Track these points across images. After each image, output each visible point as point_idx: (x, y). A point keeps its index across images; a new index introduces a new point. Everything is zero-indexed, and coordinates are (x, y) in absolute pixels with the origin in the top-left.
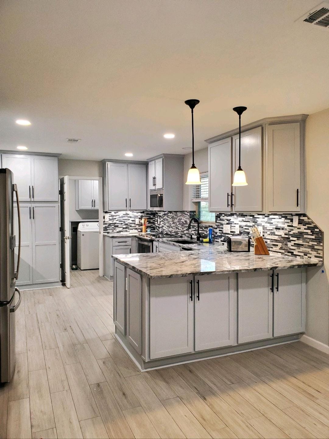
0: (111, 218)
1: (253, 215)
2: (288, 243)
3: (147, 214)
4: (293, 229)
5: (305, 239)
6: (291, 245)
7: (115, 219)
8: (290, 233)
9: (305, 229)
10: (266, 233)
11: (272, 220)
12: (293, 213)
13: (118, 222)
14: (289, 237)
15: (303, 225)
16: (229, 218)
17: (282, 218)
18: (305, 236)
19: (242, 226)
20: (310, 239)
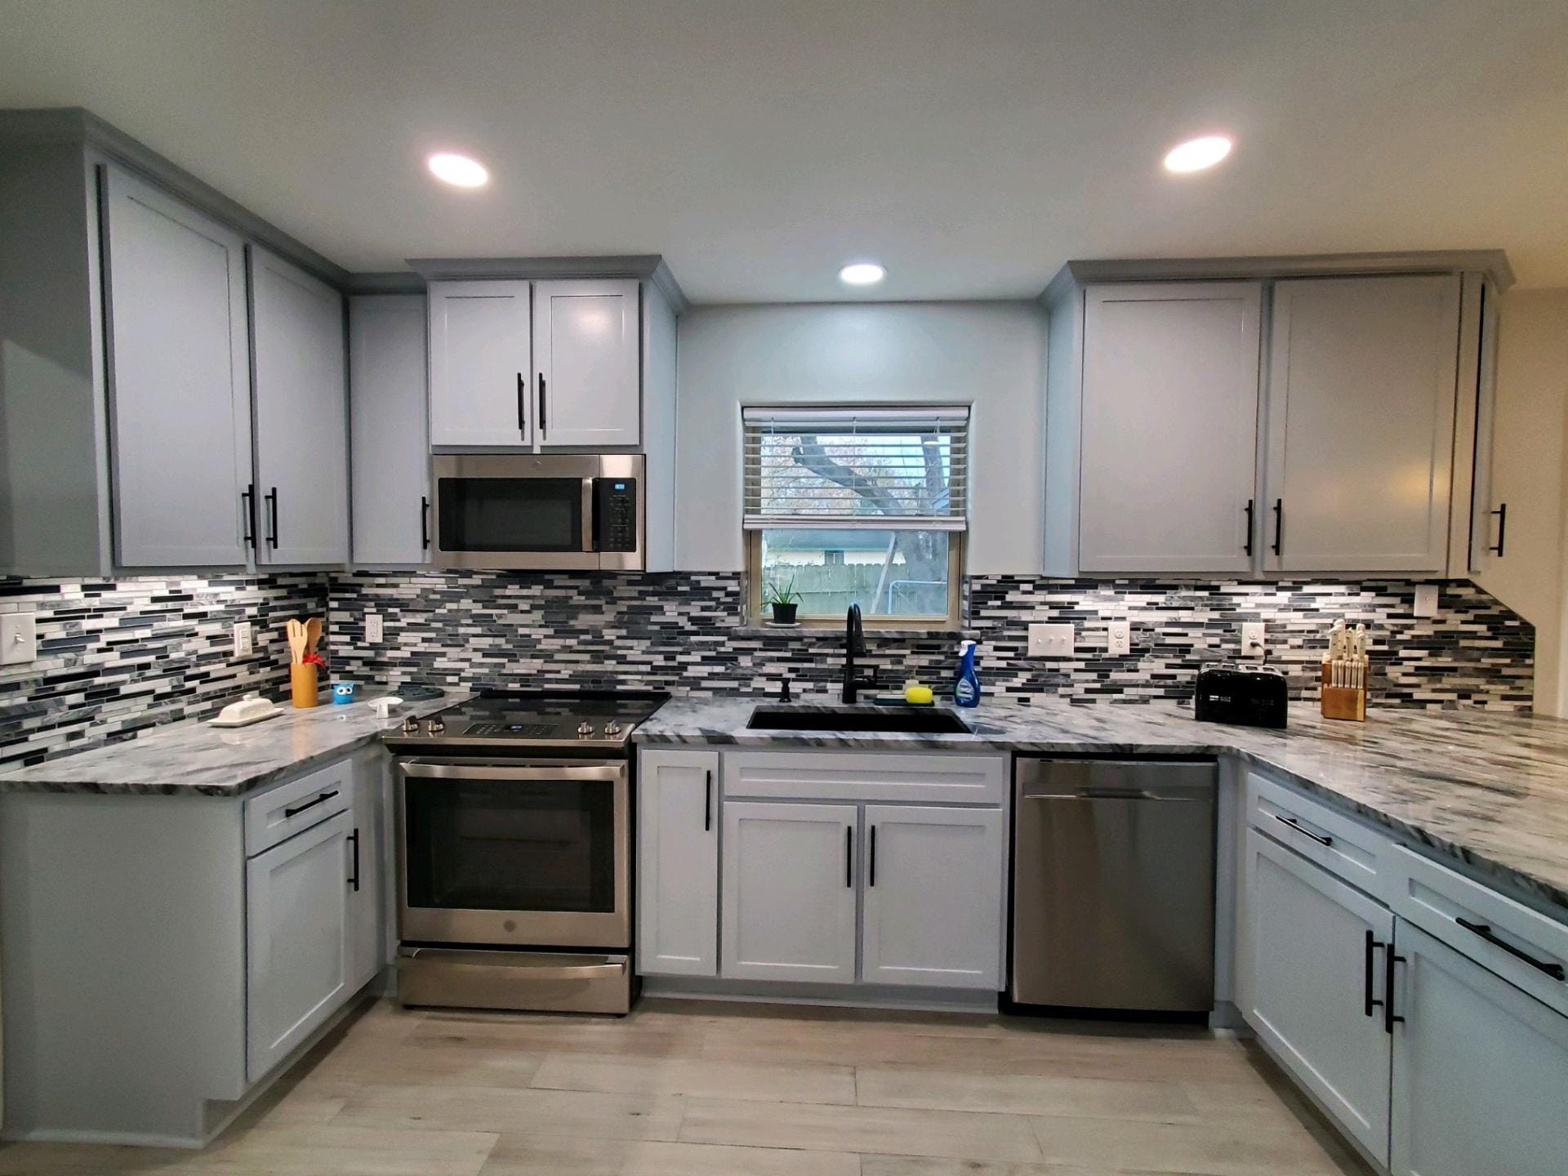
0: (55, 631)
1: (1213, 583)
2: (1389, 669)
3: (293, 590)
4: (1413, 625)
5: (1460, 653)
6: (1400, 674)
7: (94, 634)
8: (1399, 637)
9: (1463, 622)
10: (1285, 642)
11: (1315, 602)
12: (1414, 578)
13: (113, 659)
14: (1395, 649)
15: (1457, 612)
16: (1065, 598)
17: (1362, 594)
18: (1463, 643)
19: (1151, 627)
20: (1486, 649)
